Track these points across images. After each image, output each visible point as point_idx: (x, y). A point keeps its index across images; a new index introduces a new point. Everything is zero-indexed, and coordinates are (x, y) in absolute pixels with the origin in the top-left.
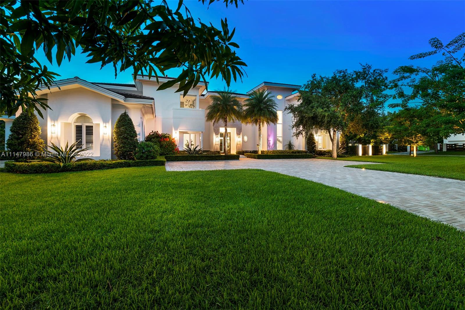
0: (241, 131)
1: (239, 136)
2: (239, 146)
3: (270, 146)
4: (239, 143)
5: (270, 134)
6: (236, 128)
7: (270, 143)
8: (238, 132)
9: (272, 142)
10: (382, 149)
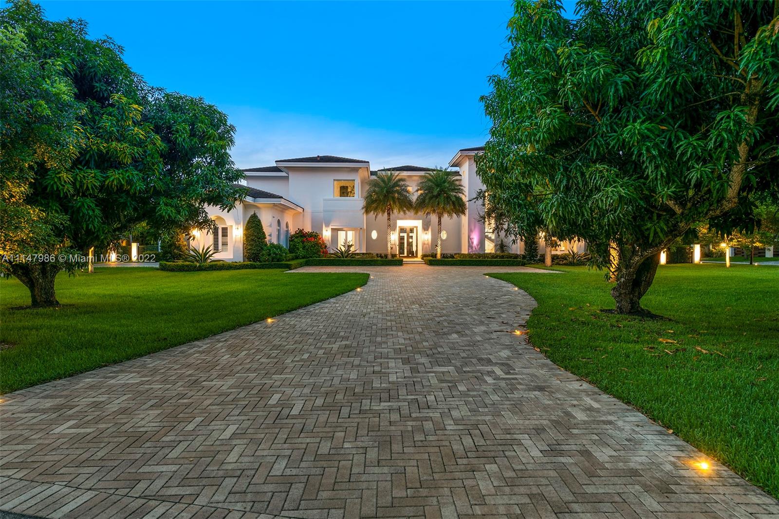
0: (430, 225)
1: (427, 232)
2: (426, 247)
3: (472, 248)
4: (426, 242)
5: (473, 228)
6: (421, 221)
7: (473, 243)
8: (426, 227)
9: (475, 241)
10: (692, 253)
